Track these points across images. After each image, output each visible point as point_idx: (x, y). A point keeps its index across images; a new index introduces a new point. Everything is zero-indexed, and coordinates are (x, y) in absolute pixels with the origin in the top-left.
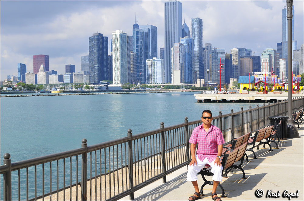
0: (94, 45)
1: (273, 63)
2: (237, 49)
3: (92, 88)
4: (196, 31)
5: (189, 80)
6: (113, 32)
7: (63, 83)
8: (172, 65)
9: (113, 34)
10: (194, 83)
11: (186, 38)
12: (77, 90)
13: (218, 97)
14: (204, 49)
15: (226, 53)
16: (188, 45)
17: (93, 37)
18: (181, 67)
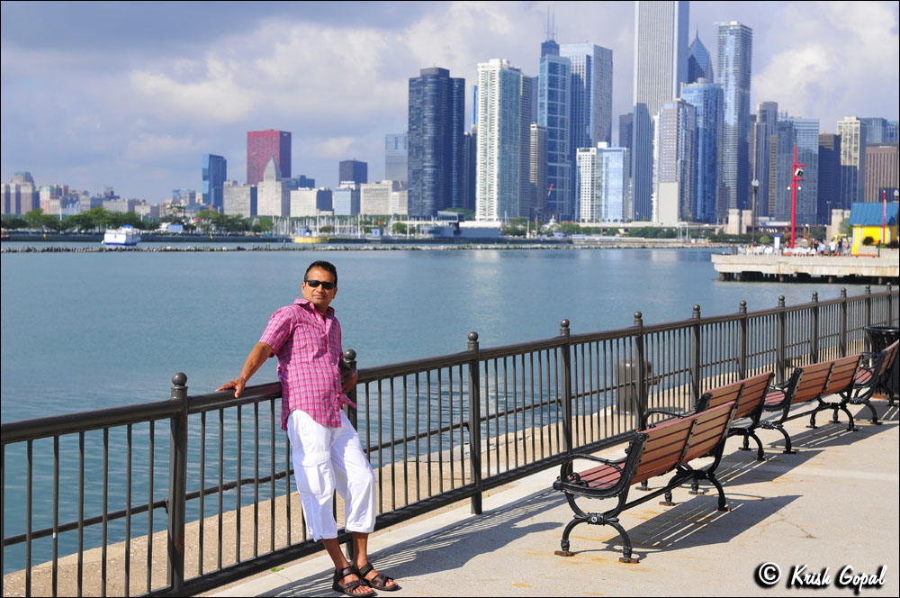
0: (423, 103)
2: (857, 119)
3: (412, 231)
4: (731, 62)
5: (704, 211)
6: (480, 65)
7: (330, 213)
8: (656, 165)
9: (480, 70)
10: (721, 222)
11: (700, 84)
12: (369, 237)
13: (782, 266)
14: (754, 118)
15: (821, 132)
16: (706, 105)
17: (420, 80)
18: (683, 172)
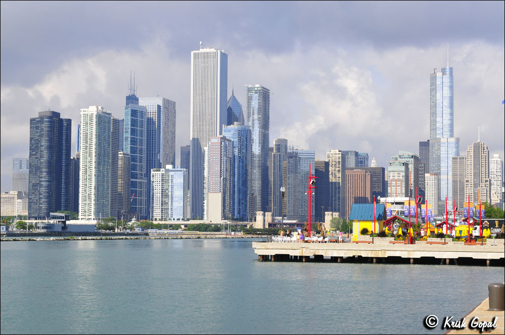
0: (41, 136)
1: (412, 182)
2: (339, 151)
3: (31, 227)
4: (256, 112)
5: (239, 213)
6: (82, 110)
8: (206, 181)
9: (82, 113)
10: (251, 220)
11: (235, 126)
13: (304, 250)
14: (272, 149)
15: (316, 160)
16: (240, 140)
17: (39, 120)
18: (225, 185)
